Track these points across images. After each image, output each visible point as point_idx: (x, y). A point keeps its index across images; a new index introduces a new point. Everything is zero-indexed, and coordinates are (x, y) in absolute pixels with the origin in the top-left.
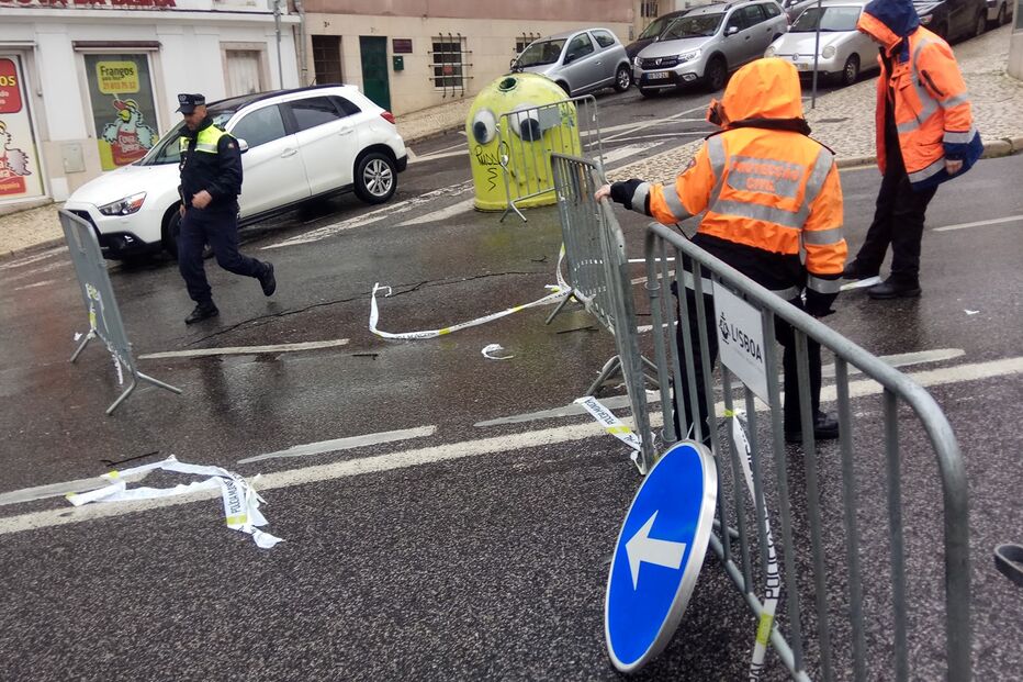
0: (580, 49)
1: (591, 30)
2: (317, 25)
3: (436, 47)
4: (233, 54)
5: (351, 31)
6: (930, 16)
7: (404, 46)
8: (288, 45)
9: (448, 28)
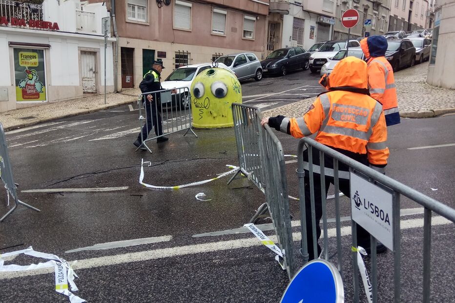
0: (241, 61)
1: (246, 54)
2: (124, 43)
3: (177, 56)
4: (84, 53)
5: (139, 47)
6: (392, 57)
7: (163, 55)
8: (110, 51)
9: (183, 48)
